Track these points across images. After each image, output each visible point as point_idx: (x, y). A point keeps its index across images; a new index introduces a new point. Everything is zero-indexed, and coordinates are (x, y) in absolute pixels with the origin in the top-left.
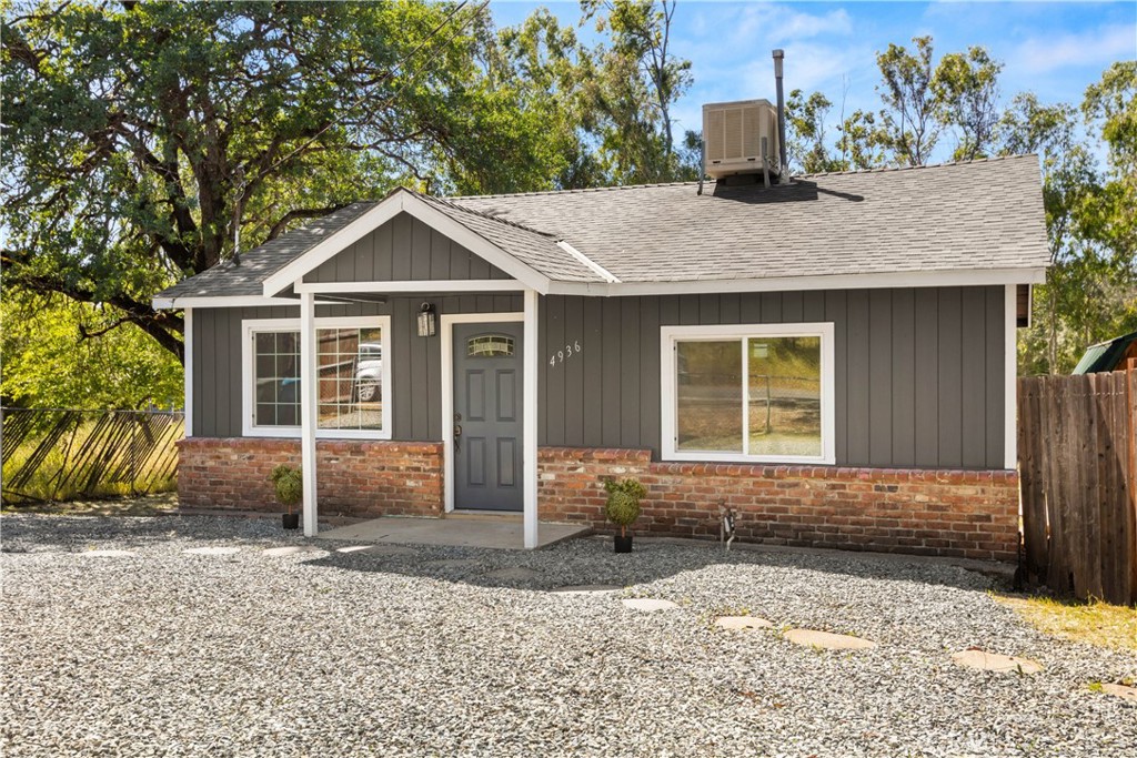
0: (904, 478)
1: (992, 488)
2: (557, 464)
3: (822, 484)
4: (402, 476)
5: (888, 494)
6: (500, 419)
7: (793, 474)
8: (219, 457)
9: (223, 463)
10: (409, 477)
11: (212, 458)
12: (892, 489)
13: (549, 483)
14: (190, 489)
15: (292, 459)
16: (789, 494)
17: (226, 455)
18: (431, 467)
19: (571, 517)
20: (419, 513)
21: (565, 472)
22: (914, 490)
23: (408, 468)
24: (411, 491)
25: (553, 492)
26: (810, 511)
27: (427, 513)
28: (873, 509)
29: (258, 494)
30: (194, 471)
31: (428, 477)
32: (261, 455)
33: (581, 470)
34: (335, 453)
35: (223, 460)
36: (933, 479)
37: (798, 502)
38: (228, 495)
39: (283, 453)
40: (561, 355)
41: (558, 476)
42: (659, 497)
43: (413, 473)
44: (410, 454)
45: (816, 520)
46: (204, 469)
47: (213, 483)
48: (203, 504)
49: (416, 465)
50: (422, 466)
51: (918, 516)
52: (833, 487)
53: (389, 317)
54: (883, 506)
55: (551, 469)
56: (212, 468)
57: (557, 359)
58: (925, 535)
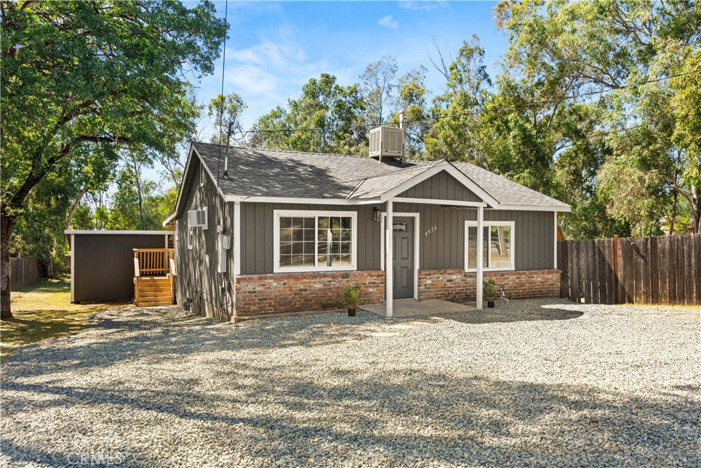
0: (536, 273)
1: (555, 275)
2: (432, 276)
3: (515, 277)
4: (367, 287)
5: (531, 279)
6: (402, 259)
7: (508, 274)
8: (264, 285)
9: (267, 288)
10: (370, 287)
11: (259, 286)
12: (532, 277)
13: (429, 284)
14: (245, 304)
15: (309, 283)
16: (506, 281)
17: (269, 283)
18: (380, 281)
19: (436, 298)
20: (374, 303)
21: (435, 279)
22: (537, 277)
23: (369, 283)
24: (371, 293)
25: (430, 288)
26: (511, 287)
27: (378, 303)
28: (527, 285)
29: (290, 303)
30: (247, 294)
31: (378, 286)
32: (292, 281)
33: (441, 278)
34: (333, 278)
35: (267, 286)
36: (543, 274)
37: (508, 284)
38: (270, 305)
39: (305, 280)
40: (429, 231)
41: (432, 281)
42: (467, 286)
43: (372, 285)
44: (371, 276)
45: (513, 290)
46: (255, 292)
47: (259, 300)
48: (254, 311)
49: (374, 281)
50: (377, 281)
51: (538, 285)
52: (518, 278)
53: (356, 212)
54: (530, 283)
55: (430, 278)
56: (260, 292)
57: (428, 233)
58: (539, 291)
